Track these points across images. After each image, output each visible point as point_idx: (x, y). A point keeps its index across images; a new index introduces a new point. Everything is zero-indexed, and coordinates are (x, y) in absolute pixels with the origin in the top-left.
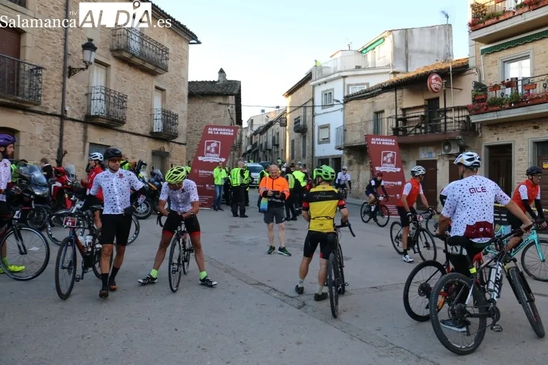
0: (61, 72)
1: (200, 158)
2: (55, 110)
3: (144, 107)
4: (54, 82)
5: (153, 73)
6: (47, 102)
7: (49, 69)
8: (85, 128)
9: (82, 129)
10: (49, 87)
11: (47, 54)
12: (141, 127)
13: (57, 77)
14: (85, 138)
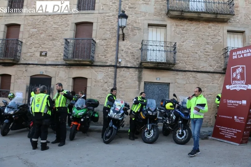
0: (116, 38)
1: (228, 87)
2: (111, 63)
3: (213, 50)
4: (112, 46)
5: (224, 21)
6: (107, 59)
7: (108, 39)
8: (140, 72)
9: (137, 72)
10: (109, 49)
11: (107, 31)
12: (211, 66)
13: (114, 42)
14: (140, 78)
